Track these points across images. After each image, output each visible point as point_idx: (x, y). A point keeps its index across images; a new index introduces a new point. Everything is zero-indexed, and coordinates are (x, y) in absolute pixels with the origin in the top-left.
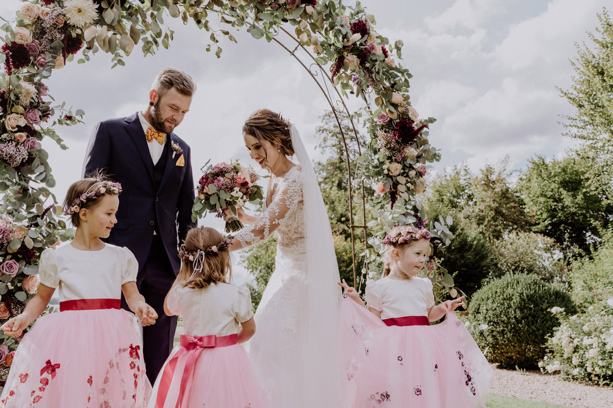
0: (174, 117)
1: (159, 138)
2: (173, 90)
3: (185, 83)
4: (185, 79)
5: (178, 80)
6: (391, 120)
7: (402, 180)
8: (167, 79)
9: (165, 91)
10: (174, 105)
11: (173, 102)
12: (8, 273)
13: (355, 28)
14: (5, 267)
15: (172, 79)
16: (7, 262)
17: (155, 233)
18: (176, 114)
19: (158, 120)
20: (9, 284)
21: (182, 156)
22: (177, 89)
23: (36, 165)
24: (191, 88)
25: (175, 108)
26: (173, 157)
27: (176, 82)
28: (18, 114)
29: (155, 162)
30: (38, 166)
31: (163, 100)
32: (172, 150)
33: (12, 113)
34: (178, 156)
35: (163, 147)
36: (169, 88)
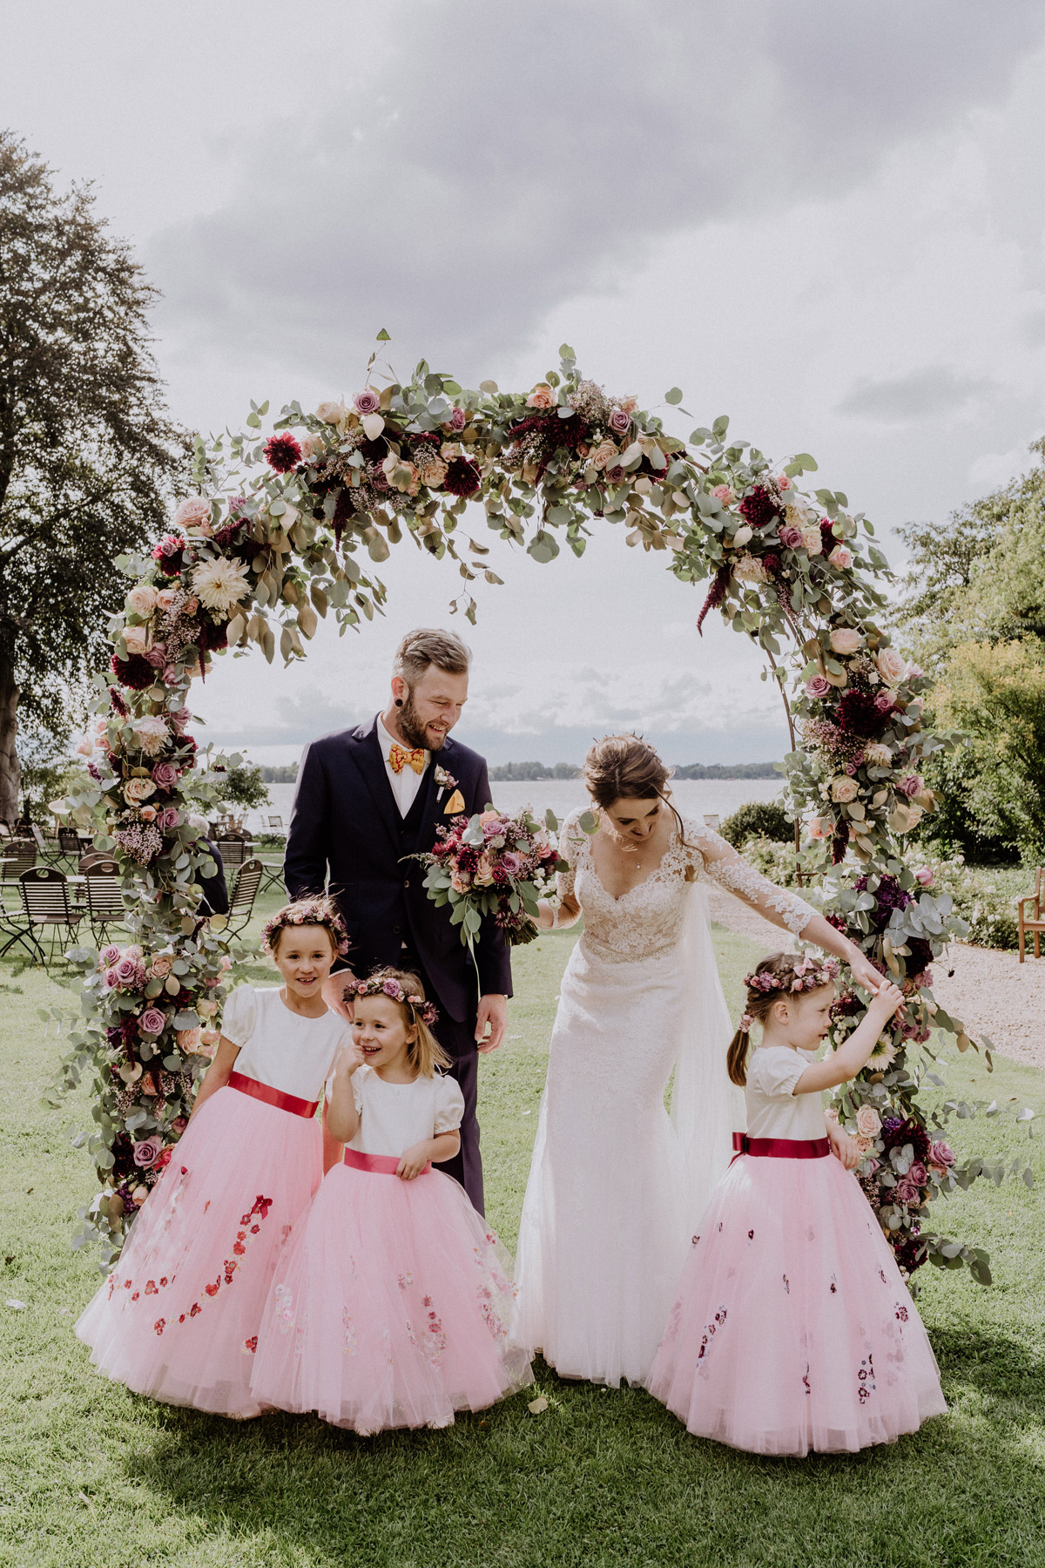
0: (444, 718)
1: (414, 762)
2: (432, 669)
3: (451, 652)
4: (449, 645)
5: (437, 650)
6: (835, 689)
7: (857, 811)
8: (417, 653)
9: (419, 674)
10: (440, 697)
11: (436, 693)
12: (149, 1031)
13: (748, 508)
14: (144, 1020)
15: (426, 651)
16: (147, 1013)
17: (404, 946)
18: (445, 711)
19: (414, 728)
20: (154, 1046)
21: (457, 793)
22: (440, 667)
23: (179, 852)
24: (463, 658)
25: (444, 701)
26: (439, 798)
27: (436, 655)
28: (139, 777)
29: (404, 813)
30: (181, 853)
31: (418, 692)
32: (437, 786)
33: (131, 778)
34: (448, 794)
35: (420, 778)
36: (424, 668)
